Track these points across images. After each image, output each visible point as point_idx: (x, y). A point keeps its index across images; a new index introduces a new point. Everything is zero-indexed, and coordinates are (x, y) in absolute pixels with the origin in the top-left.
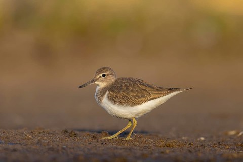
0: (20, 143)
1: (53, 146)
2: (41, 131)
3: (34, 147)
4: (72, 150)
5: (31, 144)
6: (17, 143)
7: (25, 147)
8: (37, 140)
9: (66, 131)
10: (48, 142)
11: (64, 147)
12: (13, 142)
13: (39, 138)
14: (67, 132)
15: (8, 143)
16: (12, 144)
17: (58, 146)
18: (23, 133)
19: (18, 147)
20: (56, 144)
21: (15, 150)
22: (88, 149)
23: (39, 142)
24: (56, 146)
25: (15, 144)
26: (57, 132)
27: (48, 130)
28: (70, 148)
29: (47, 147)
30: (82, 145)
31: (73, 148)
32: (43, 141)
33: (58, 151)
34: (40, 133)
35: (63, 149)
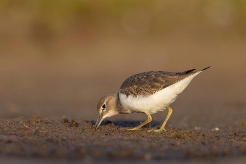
0: (15, 134)
1: (52, 137)
2: (39, 120)
3: (30, 138)
4: (73, 142)
5: (28, 134)
6: (12, 134)
7: (21, 138)
8: (34, 130)
9: (66, 121)
10: (47, 133)
11: (65, 138)
12: (8, 133)
13: (37, 128)
14: (67, 121)
15: (2, 134)
16: (7, 135)
17: (58, 137)
18: (19, 122)
19: (13, 138)
20: (55, 135)
21: (10, 142)
22: (91, 140)
23: (36, 132)
24: (55, 137)
25: (9, 134)
26: (56, 121)
27: (47, 119)
28: (71, 140)
29: (45, 138)
30: (84, 136)
31: (75, 140)
32: (41, 131)
33: (57, 142)
34: (37, 122)
35: (63, 140)
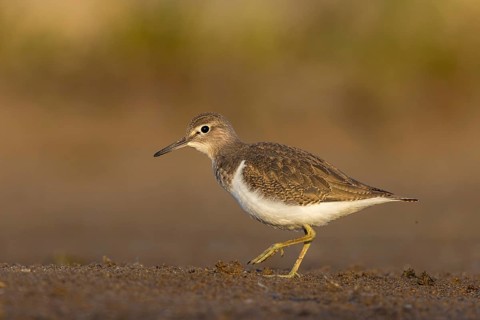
0: (315, 299)
1: (385, 304)
2: (360, 274)
3: (344, 307)
4: (424, 314)
5: (339, 300)
6: (309, 299)
7: (326, 307)
8: (350, 292)
9: (411, 274)
10: (375, 297)
11: (409, 306)
12: (302, 297)
13: (356, 288)
14: (413, 275)
15: (290, 299)
16: (299, 300)
17: (395, 304)
18: (320, 277)
19: (312, 306)
20: (391, 301)
21: (304, 314)
22: (458, 311)
23: (356, 296)
24: (391, 306)
25: (304, 300)
26: (391, 274)
27: (375, 271)
28: (421, 310)
29: (372, 307)
30: (445, 304)
31: (427, 310)
32: (364, 294)
33: (395, 315)
34: (357, 277)
35: (406, 310)
